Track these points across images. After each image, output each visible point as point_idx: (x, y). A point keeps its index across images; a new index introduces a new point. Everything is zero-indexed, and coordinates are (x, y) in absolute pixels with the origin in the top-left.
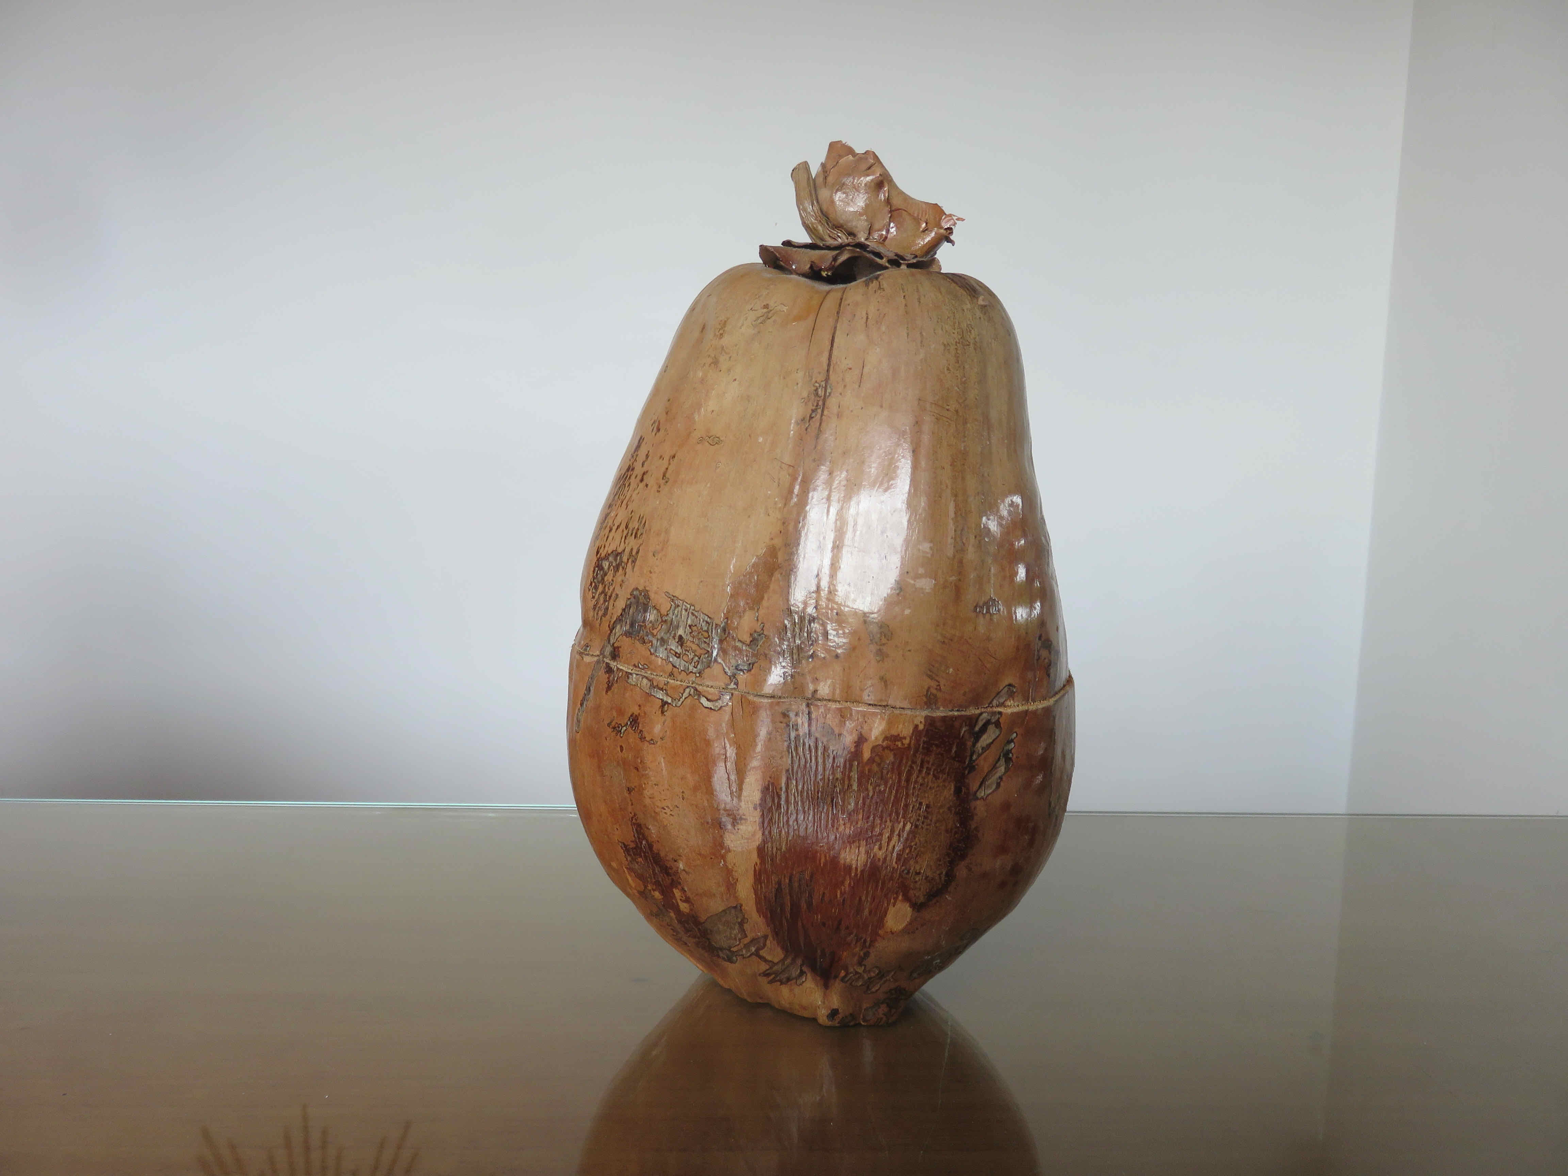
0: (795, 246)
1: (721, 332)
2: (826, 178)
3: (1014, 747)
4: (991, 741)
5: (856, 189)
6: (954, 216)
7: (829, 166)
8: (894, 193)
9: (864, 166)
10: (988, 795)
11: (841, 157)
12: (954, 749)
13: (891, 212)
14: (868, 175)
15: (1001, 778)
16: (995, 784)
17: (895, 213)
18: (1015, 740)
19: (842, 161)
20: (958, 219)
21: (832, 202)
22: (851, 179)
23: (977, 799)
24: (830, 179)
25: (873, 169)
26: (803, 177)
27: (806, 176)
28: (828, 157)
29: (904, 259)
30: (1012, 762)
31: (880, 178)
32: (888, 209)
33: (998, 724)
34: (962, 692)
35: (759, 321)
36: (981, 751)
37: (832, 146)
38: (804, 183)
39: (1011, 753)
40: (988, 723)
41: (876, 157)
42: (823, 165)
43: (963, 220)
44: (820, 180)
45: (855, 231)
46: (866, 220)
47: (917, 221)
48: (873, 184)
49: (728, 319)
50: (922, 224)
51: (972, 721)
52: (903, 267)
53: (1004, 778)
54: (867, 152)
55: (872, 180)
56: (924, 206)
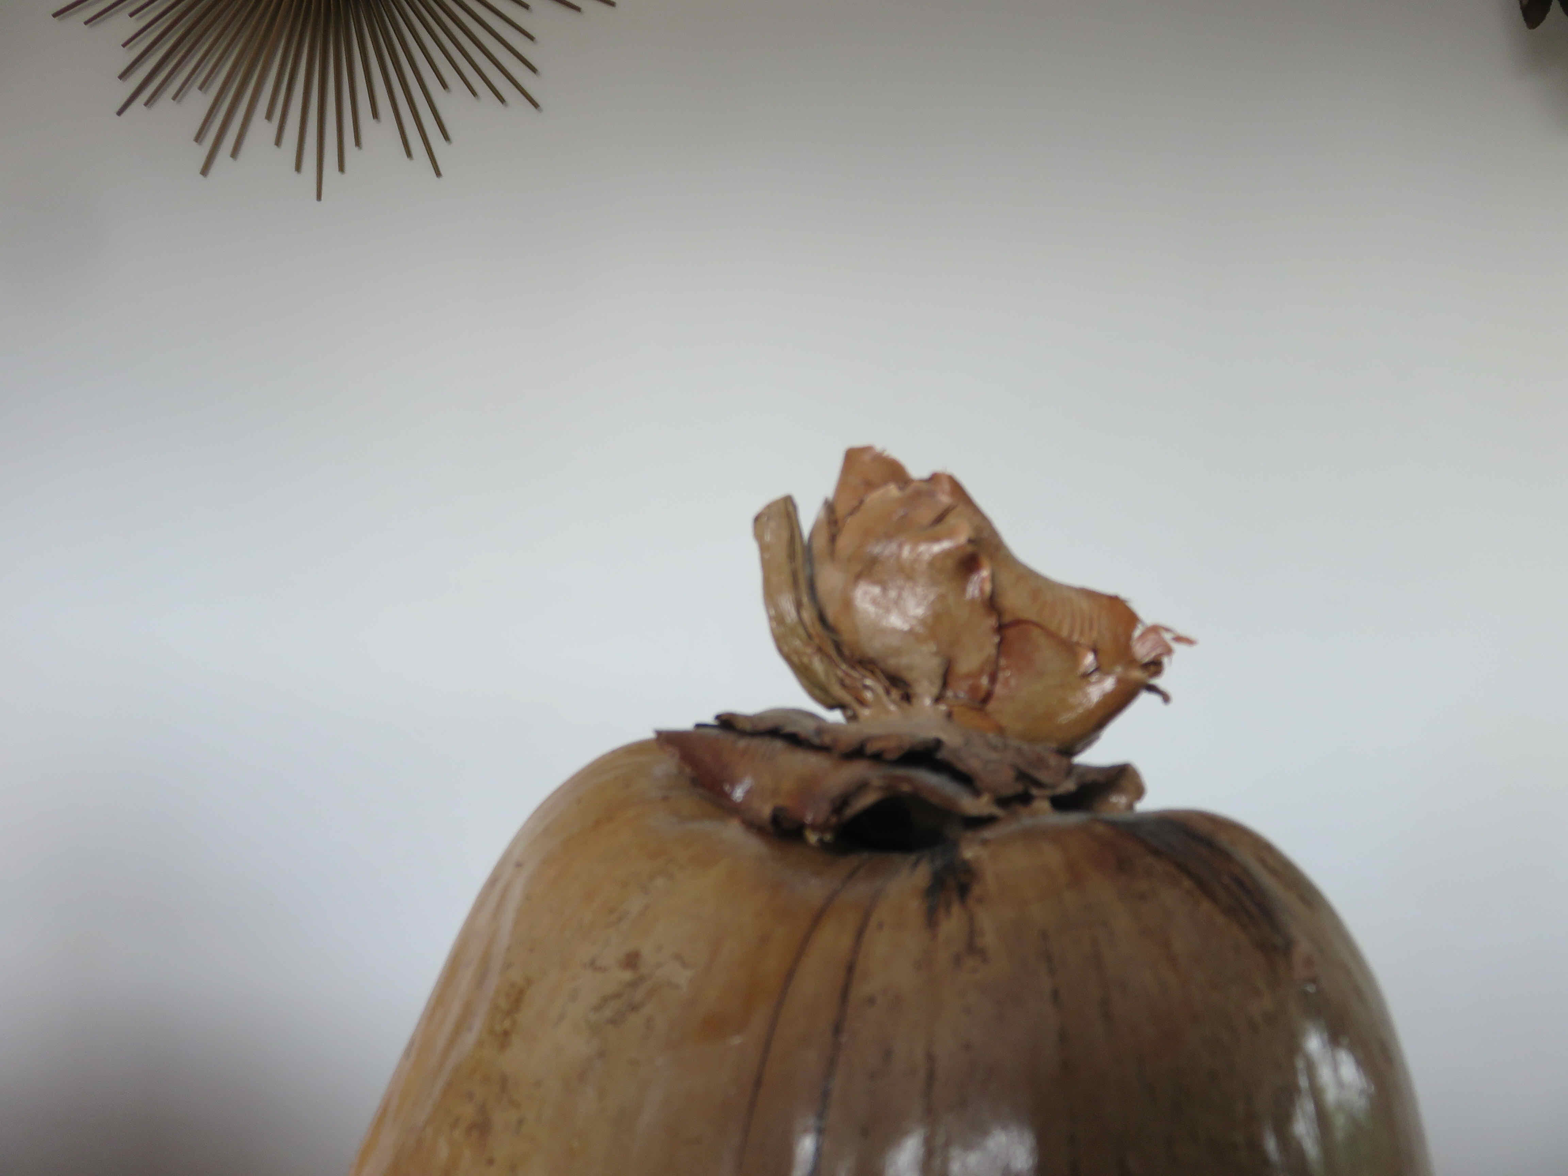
0: (743, 733)
1: (507, 1024)
2: (833, 539)
5: (907, 573)
6: (1167, 630)
7: (841, 510)
8: (1006, 579)
9: (925, 514)
11: (870, 486)
13: (1000, 629)
14: (937, 539)
17: (1011, 633)
19: (874, 497)
20: (1179, 639)
21: (848, 604)
22: (893, 547)
24: (846, 542)
25: (951, 520)
26: (775, 534)
27: (785, 535)
28: (843, 484)
29: (1039, 784)
31: (970, 549)
32: (992, 622)
35: (608, 1013)
37: (853, 457)
38: (781, 553)
41: (957, 489)
42: (830, 507)
43: (1189, 641)
44: (820, 543)
45: (909, 676)
46: (936, 654)
47: (1071, 650)
48: (950, 563)
49: (529, 982)
50: (1084, 656)
52: (1042, 805)
54: (934, 478)
55: (946, 554)
56: (1085, 604)
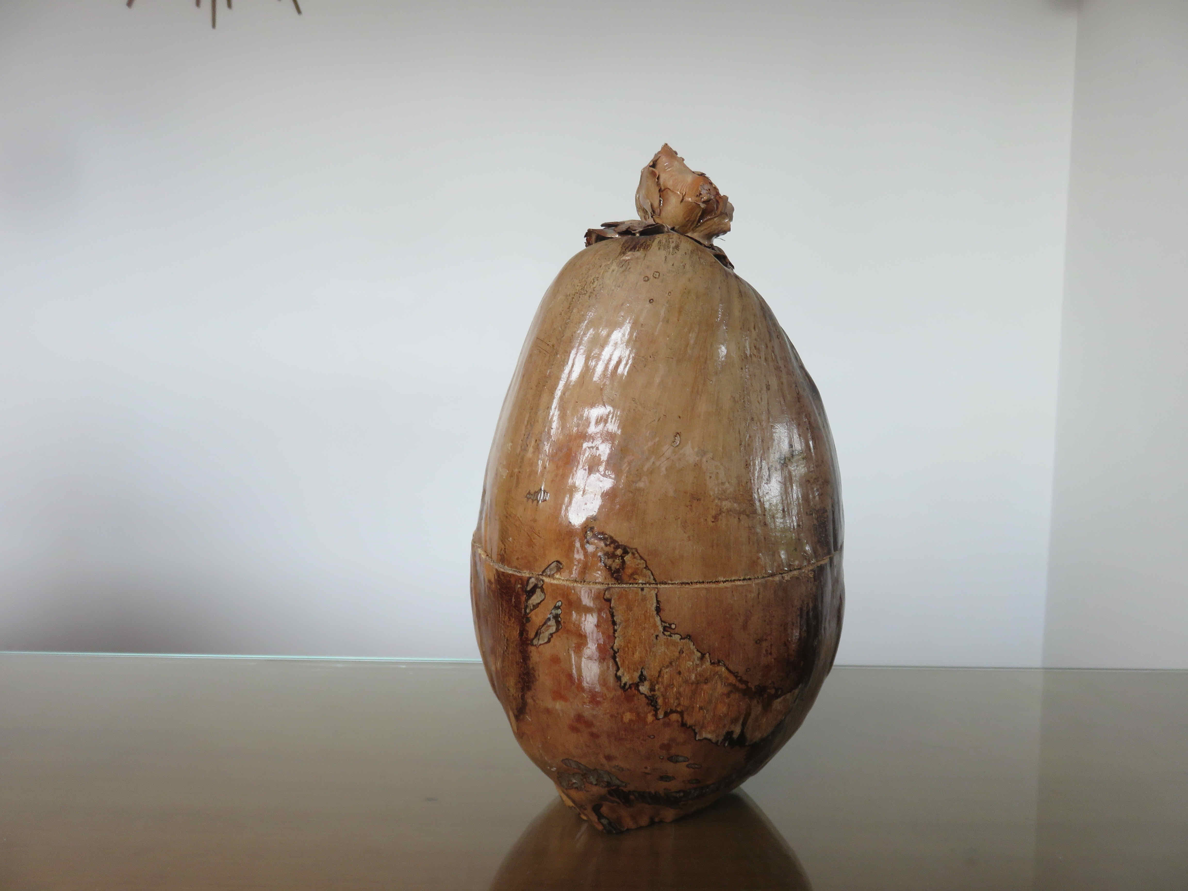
3: (561, 613)
4: (539, 601)
10: (541, 645)
12: (513, 600)
15: (551, 635)
16: (547, 639)
18: (561, 608)
23: (532, 645)
30: (561, 625)
33: (542, 589)
34: (516, 557)
36: (532, 608)
39: (560, 617)
40: (535, 587)
51: (525, 582)
53: (554, 636)
